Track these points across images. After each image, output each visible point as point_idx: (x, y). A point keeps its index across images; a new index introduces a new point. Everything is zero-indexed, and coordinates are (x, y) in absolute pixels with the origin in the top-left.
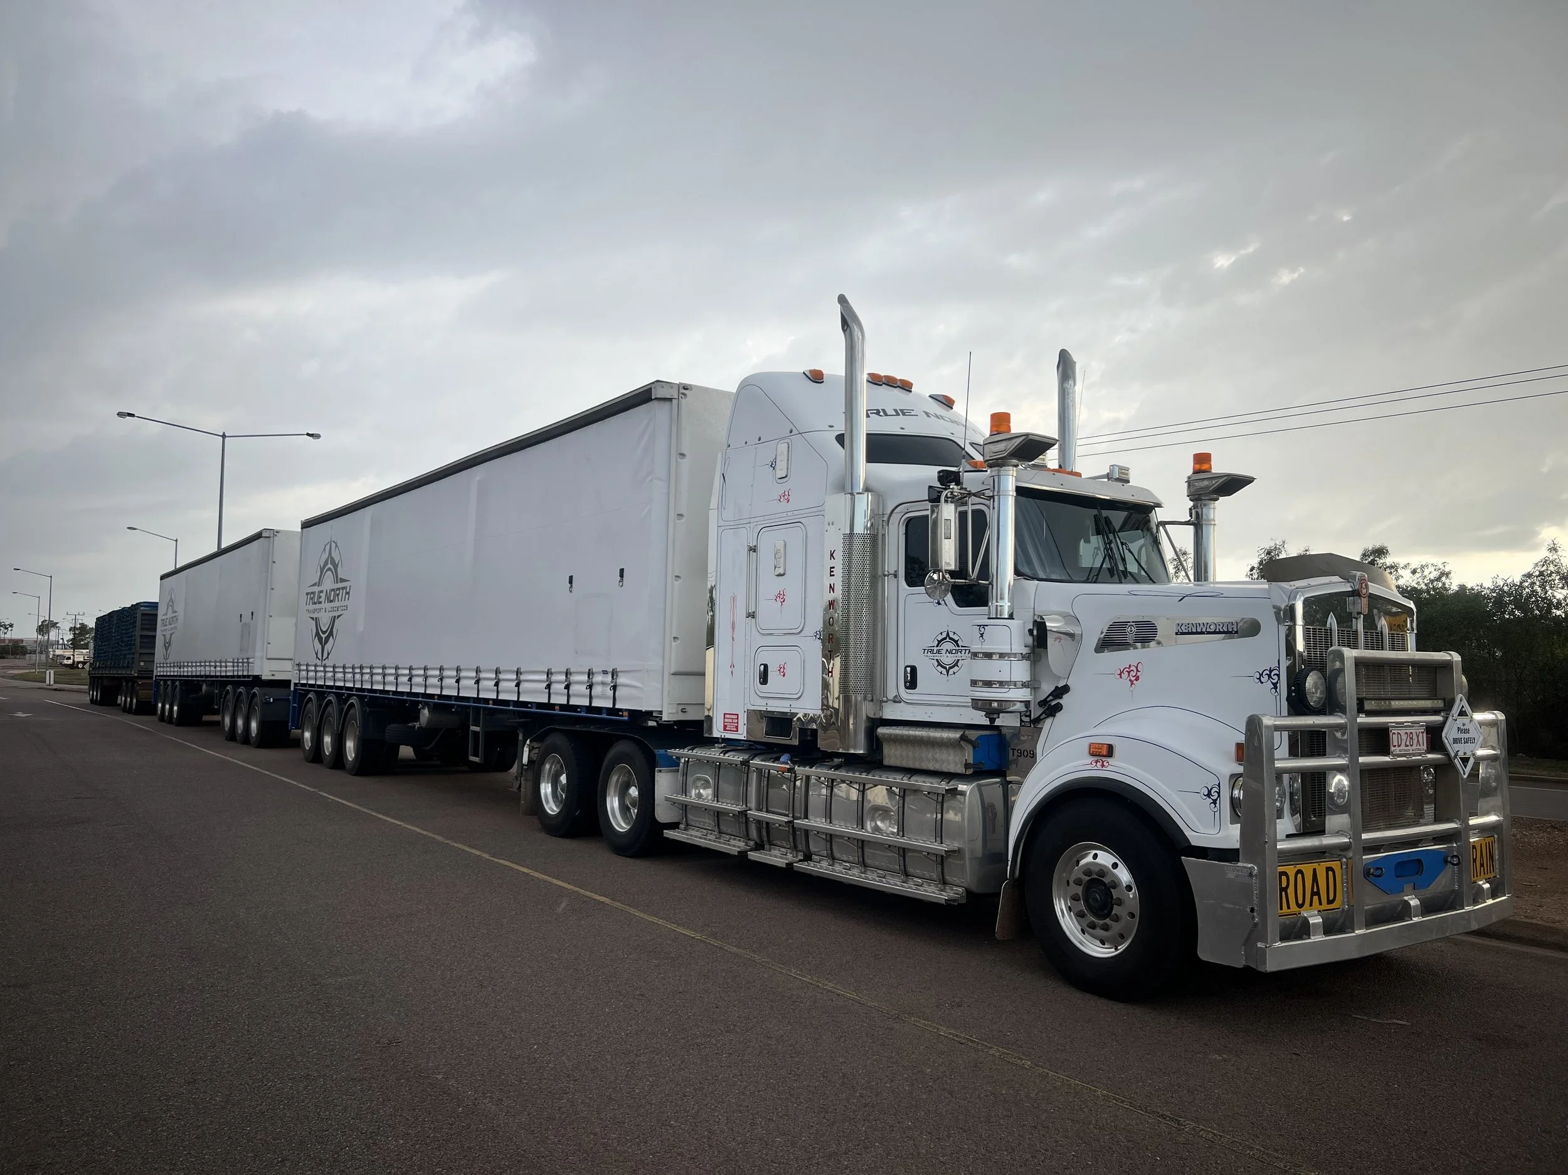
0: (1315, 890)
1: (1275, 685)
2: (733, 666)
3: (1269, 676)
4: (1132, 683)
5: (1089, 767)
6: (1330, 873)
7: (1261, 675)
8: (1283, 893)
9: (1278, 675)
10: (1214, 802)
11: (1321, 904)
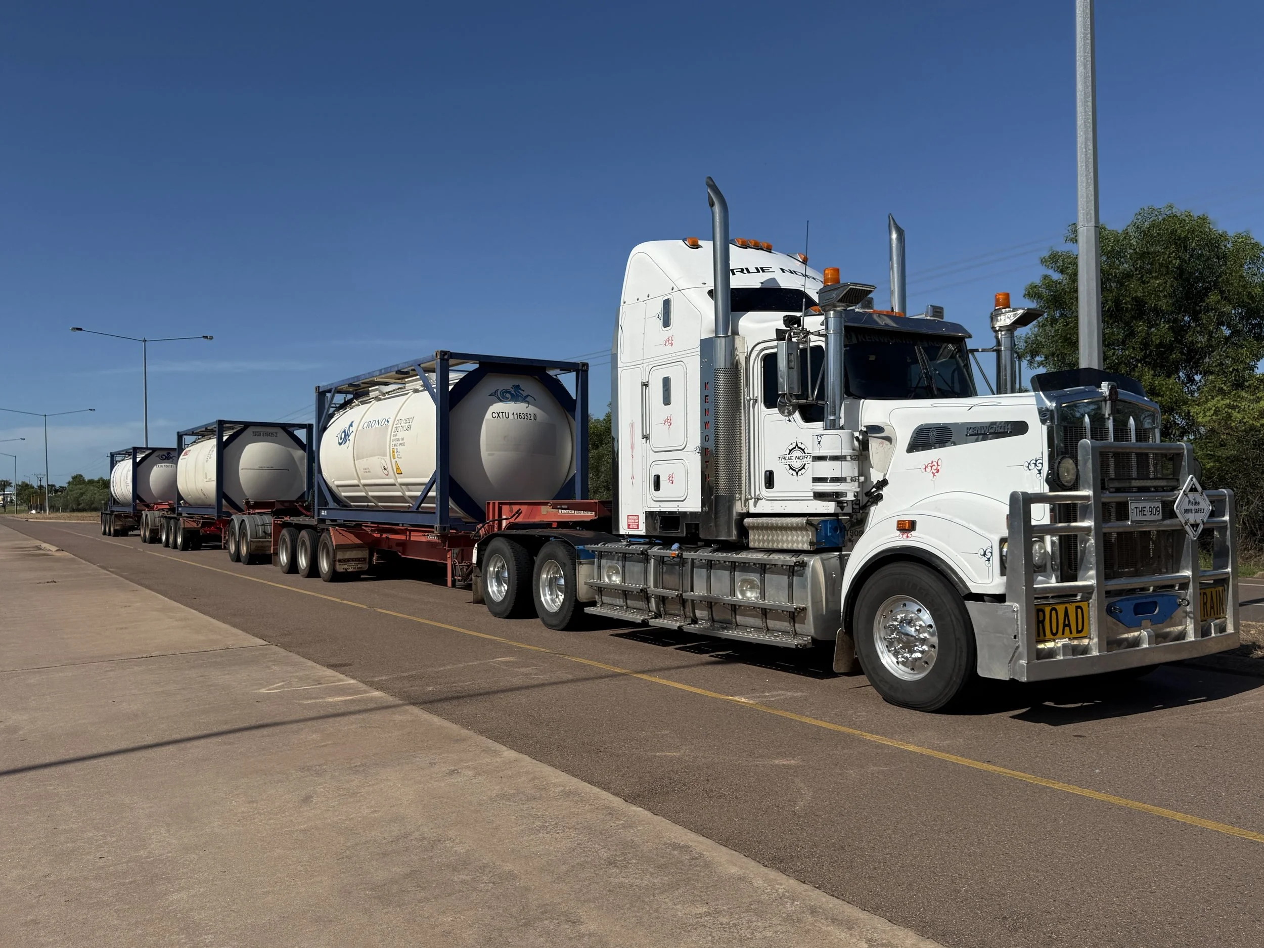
0: (1067, 623)
1: (1040, 471)
2: (633, 478)
3: (1035, 464)
4: (934, 475)
5: (897, 538)
6: (1079, 610)
7: (1029, 464)
8: (1041, 625)
9: (1042, 464)
10: (989, 560)
11: (1071, 633)
